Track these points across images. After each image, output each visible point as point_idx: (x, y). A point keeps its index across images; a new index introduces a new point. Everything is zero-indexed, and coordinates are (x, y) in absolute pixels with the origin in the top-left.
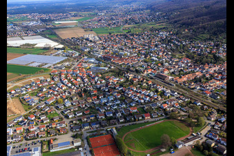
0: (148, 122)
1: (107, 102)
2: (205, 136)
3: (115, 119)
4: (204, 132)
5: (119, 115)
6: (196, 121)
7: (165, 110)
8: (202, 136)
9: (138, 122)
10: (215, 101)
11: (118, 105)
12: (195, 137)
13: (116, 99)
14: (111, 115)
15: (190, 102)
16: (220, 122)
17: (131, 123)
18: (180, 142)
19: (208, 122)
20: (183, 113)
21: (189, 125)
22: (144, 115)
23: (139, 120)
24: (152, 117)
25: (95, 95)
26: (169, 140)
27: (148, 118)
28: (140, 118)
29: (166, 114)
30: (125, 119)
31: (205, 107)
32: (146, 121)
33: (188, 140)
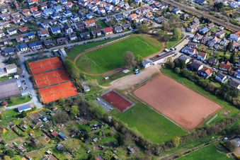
0: (109, 39)
1: (53, 15)
2: (180, 51)
3: (64, 36)
4: (180, 47)
5: (69, 31)
6: (172, 34)
7: (133, 22)
8: (177, 52)
9: (95, 40)
10: (200, 7)
11: (68, 18)
12: (167, 54)
13: (65, 10)
14: (59, 32)
15: (168, 10)
16: (201, 33)
17: (86, 42)
18: (148, 60)
19: (186, 34)
20: (156, 25)
21: (162, 40)
22: (104, 30)
23: (97, 37)
24: (115, 32)
25: (35, 5)
26: (134, 58)
27: (109, 34)
28: (99, 34)
29: (134, 27)
30: (78, 36)
31: (186, 15)
32: (106, 37)
33: (158, 57)
